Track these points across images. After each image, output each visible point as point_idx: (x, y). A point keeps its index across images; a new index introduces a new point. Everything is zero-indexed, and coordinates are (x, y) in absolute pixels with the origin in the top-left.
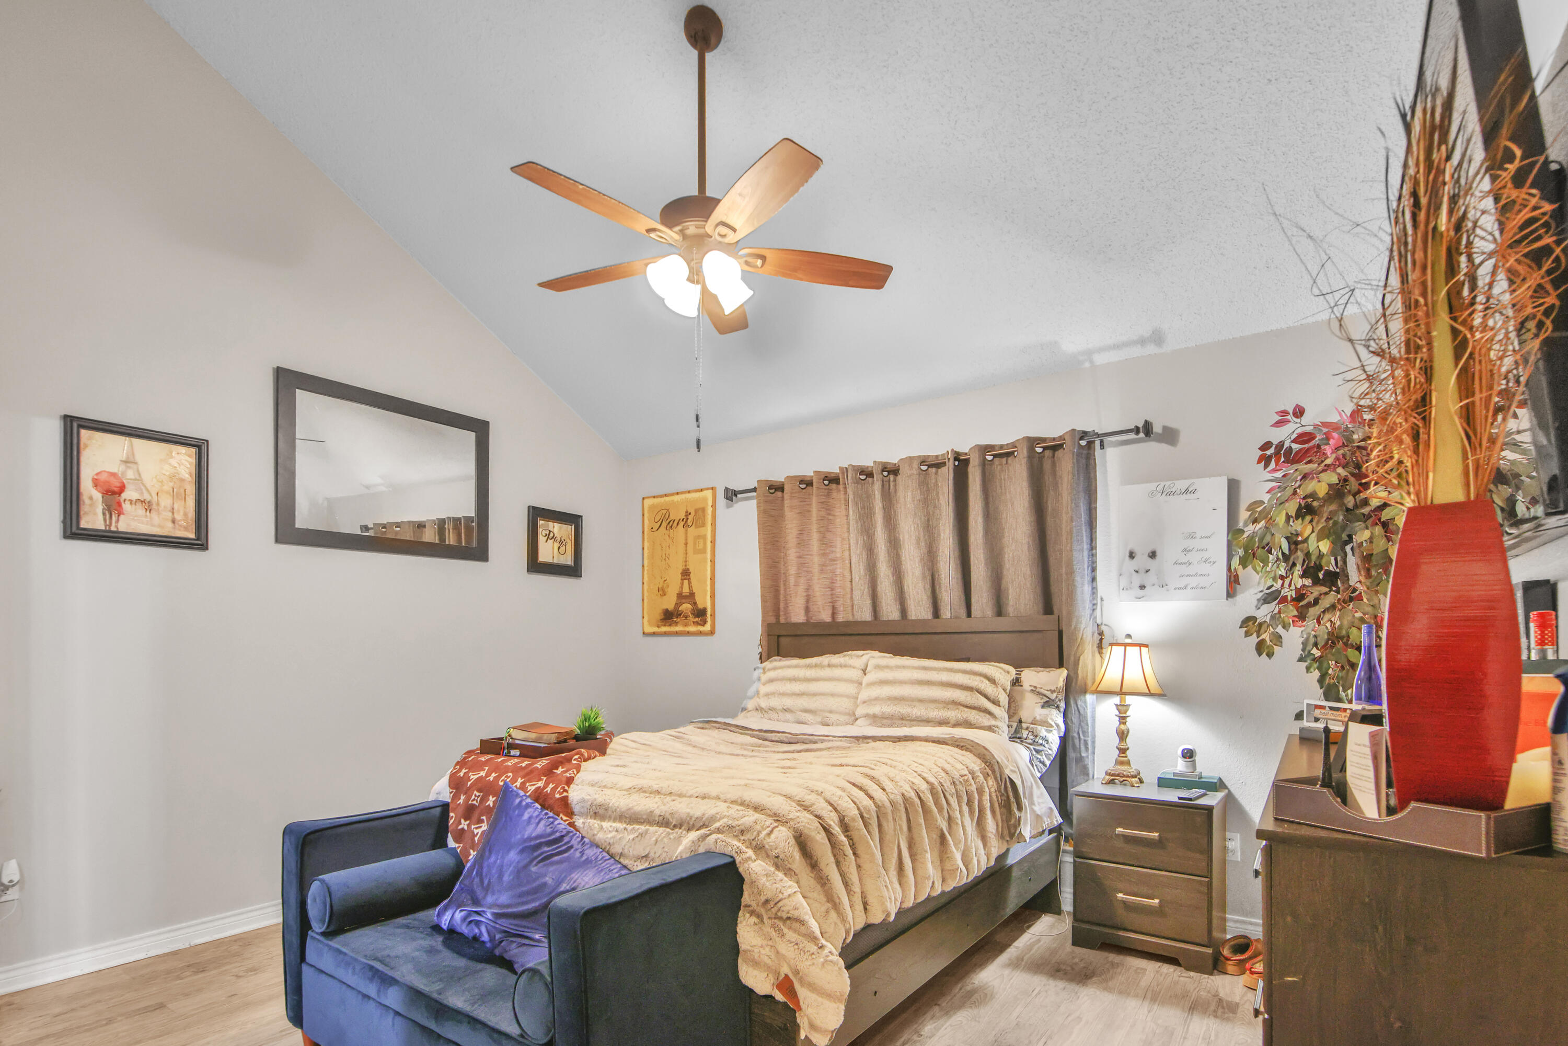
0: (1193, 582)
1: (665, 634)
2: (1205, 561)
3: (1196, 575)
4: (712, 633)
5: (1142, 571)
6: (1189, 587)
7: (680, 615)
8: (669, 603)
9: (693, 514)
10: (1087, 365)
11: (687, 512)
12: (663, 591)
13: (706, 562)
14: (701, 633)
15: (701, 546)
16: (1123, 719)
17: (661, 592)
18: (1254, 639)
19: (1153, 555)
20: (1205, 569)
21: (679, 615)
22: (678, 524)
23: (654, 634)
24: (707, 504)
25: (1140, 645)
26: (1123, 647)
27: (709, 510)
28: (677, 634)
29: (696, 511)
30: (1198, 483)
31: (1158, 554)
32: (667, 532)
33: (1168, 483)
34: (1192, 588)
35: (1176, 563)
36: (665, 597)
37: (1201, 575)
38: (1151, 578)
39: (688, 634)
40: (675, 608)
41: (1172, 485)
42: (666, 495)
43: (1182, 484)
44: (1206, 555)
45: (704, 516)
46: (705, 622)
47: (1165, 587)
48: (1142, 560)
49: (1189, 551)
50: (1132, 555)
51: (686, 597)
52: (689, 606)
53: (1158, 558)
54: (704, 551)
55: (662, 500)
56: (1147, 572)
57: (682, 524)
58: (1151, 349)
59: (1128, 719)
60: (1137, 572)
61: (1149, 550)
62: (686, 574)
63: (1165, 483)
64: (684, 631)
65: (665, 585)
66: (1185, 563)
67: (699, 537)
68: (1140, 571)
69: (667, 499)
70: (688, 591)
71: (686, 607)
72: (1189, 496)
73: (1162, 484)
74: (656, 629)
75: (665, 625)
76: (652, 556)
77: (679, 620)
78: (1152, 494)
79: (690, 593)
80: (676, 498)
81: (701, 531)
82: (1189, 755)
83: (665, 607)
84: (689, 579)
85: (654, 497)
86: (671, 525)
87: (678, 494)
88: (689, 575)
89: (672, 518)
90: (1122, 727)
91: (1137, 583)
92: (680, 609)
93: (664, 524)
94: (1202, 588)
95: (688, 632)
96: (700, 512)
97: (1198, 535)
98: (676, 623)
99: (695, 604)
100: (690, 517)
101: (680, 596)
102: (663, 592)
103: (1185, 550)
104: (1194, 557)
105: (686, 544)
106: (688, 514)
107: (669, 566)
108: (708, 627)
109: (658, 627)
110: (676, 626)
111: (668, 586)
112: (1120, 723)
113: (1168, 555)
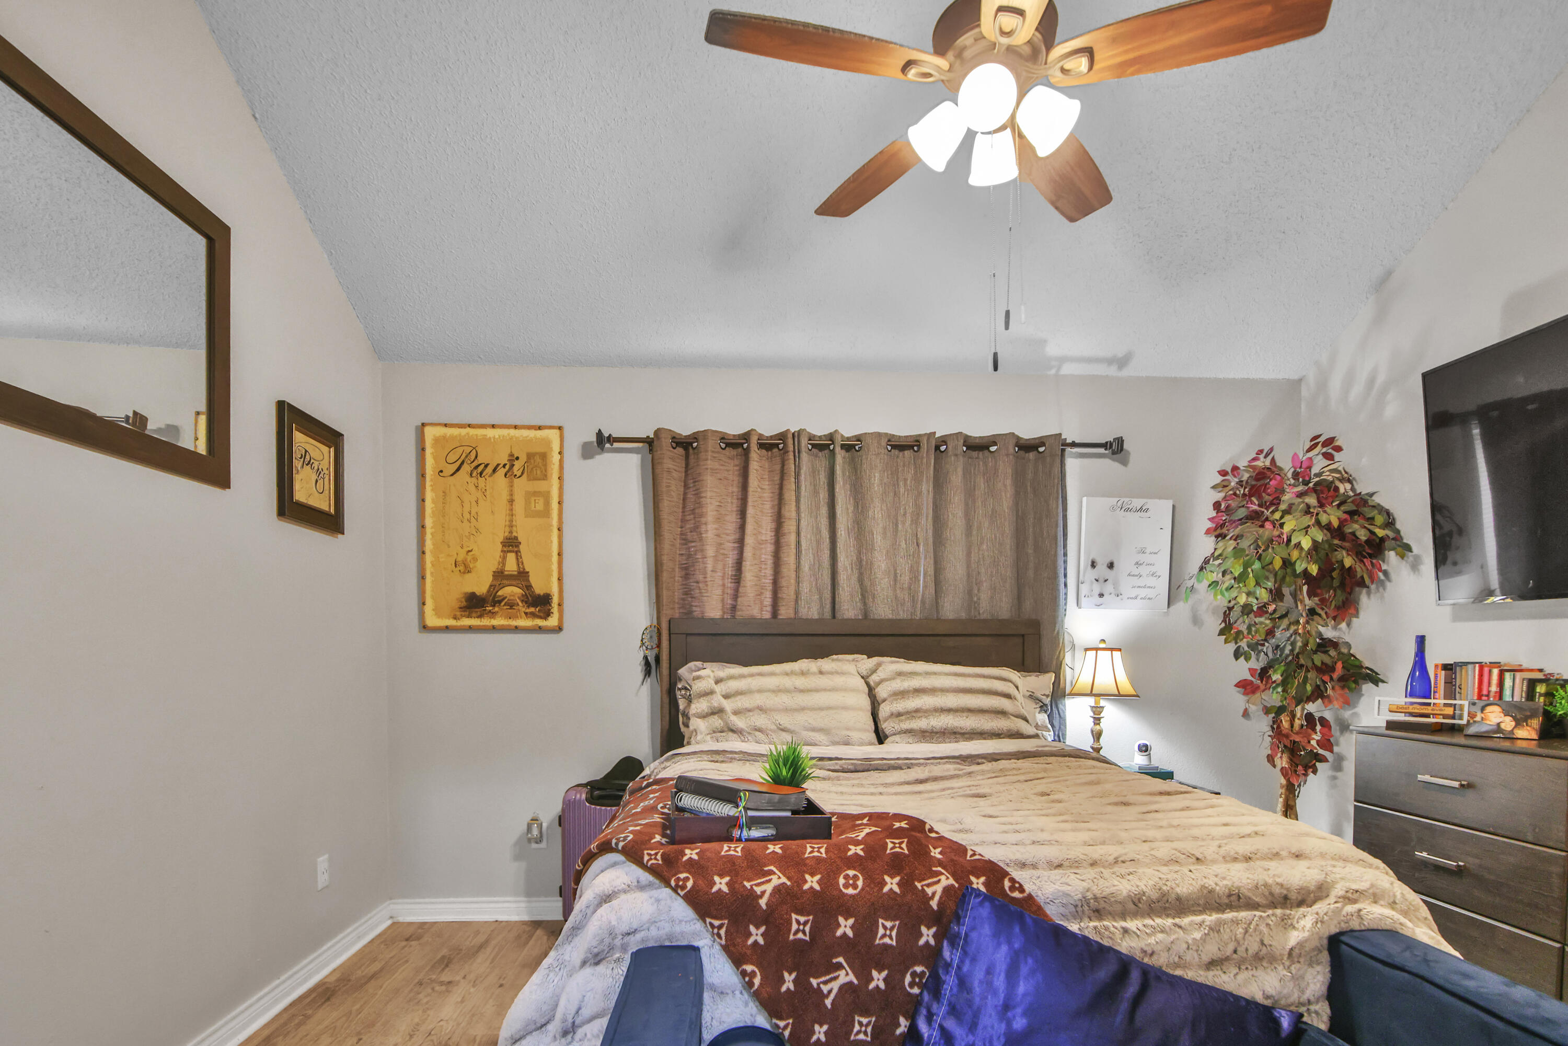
0: (1143, 593)
1: (471, 629)
2: (1153, 575)
3: (1145, 587)
4: (559, 629)
5: (1101, 580)
6: (1139, 597)
7: (500, 602)
8: (480, 584)
9: (523, 459)
10: (1053, 372)
11: (511, 455)
12: (466, 566)
13: (551, 531)
14: (540, 630)
15: (540, 506)
16: (1097, 721)
17: (462, 568)
18: (1232, 647)
19: (1111, 566)
20: (1151, 581)
21: (497, 602)
22: (494, 470)
23: (447, 629)
24: (551, 449)
25: (1112, 650)
26: (1095, 652)
27: (556, 458)
28: (494, 629)
29: (530, 456)
30: (1151, 503)
31: (1115, 565)
32: (474, 480)
33: (1126, 500)
34: (1141, 599)
35: (1129, 575)
36: (467, 576)
37: (1149, 587)
38: (1109, 588)
39: (517, 629)
40: (488, 591)
41: (1129, 502)
42: (469, 426)
43: (1137, 503)
44: (1153, 569)
45: (545, 465)
46: (547, 615)
47: (1120, 597)
48: (1102, 567)
49: (1140, 564)
50: (1093, 565)
51: (510, 577)
52: (517, 591)
53: (1115, 568)
54: (546, 513)
55: (463, 431)
56: (1106, 581)
57: (503, 471)
58: (1112, 371)
59: (1102, 720)
60: (1097, 581)
61: (1108, 561)
62: (511, 544)
63: (1124, 499)
64: (509, 625)
65: (469, 558)
66: (1137, 576)
67: (536, 494)
68: (1100, 580)
69: (472, 431)
70: (515, 568)
71: (512, 591)
72: (1142, 514)
73: (1122, 500)
74: (451, 622)
75: (469, 616)
76: (441, 513)
77: (496, 609)
78: (1113, 509)
79: (519, 573)
80: (490, 433)
81: (541, 486)
82: (1144, 749)
83: (469, 590)
84: (517, 553)
85: (446, 425)
86: (480, 470)
87: (493, 426)
88: (517, 546)
89: (480, 460)
90: (1098, 727)
91: (1097, 591)
92: (500, 593)
93: (466, 468)
94: (1149, 599)
95: (516, 627)
96: (538, 459)
97: (1148, 551)
98: (493, 615)
99: (529, 587)
100: (518, 465)
101: (500, 576)
102: (466, 568)
103: (1137, 563)
104: (1144, 570)
105: (511, 501)
106: (513, 458)
107: (477, 530)
108: (553, 621)
109: (455, 618)
110: (494, 618)
111: (475, 559)
112: (1095, 724)
113: (1125, 565)
